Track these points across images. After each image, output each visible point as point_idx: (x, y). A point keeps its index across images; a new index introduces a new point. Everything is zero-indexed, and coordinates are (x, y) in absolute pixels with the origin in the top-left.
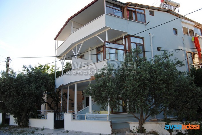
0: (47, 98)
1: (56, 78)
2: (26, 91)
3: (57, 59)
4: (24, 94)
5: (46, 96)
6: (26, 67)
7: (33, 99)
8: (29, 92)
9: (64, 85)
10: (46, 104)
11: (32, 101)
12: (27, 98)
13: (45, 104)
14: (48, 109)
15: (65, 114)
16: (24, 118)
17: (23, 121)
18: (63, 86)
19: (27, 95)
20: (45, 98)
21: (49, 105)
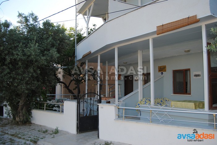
0: (64, 76)
1: (77, 43)
2: (18, 55)
3: (77, 14)
4: (14, 63)
5: (62, 73)
6: (24, 16)
7: (34, 74)
8: (23, 58)
9: (92, 52)
10: (63, 85)
11: (32, 76)
12: (20, 71)
13: (61, 85)
14: (65, 92)
15: (100, 105)
16: (22, 109)
17: (21, 114)
18: (90, 54)
19: (20, 64)
20: (60, 76)
21: (66, 87)
